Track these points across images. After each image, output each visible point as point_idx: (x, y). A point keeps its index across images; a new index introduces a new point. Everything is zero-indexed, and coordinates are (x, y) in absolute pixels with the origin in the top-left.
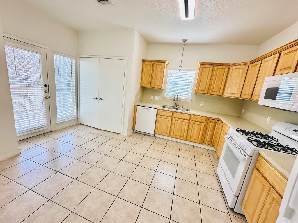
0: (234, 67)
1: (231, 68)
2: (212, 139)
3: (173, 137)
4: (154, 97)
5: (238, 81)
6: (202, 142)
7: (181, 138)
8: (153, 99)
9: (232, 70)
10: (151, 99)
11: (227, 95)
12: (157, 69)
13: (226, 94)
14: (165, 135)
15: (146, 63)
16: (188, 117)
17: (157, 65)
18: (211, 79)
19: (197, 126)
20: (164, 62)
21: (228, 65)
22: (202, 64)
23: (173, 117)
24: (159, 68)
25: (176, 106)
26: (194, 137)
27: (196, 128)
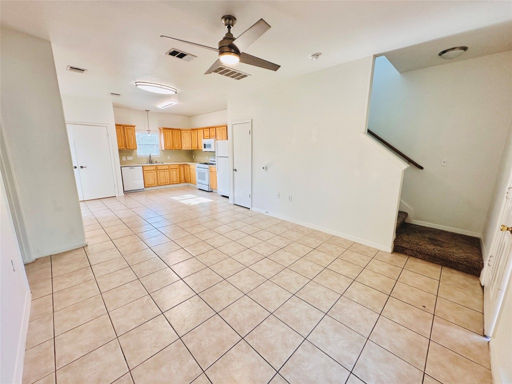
0: (184, 131)
1: (182, 132)
2: (185, 178)
3: (161, 186)
4: (126, 158)
5: (188, 139)
6: (180, 182)
7: (167, 184)
8: (125, 160)
9: (183, 134)
10: (123, 160)
12: (128, 132)
13: (183, 148)
14: (154, 185)
15: (118, 127)
16: (167, 167)
17: (127, 129)
18: (173, 139)
19: (174, 172)
20: (134, 127)
21: (179, 130)
22: (164, 129)
23: (157, 169)
24: (130, 132)
25: (151, 162)
26: (175, 180)
27: (174, 174)
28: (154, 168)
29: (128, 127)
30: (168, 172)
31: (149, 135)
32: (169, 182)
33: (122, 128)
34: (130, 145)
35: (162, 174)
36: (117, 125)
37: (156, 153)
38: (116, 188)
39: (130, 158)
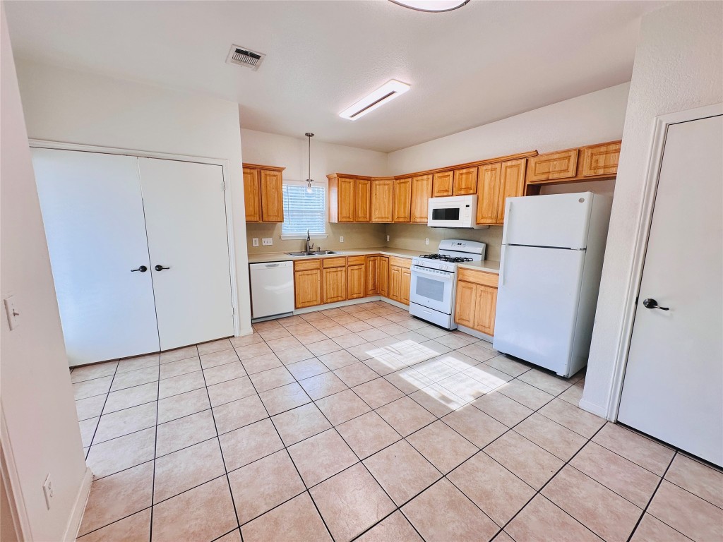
0: (377, 182)
1: (374, 183)
3: (327, 303)
4: (260, 241)
5: (386, 200)
6: (366, 295)
7: (340, 299)
8: (257, 245)
9: (376, 187)
10: (254, 245)
11: (377, 220)
12: (268, 183)
13: (375, 220)
14: (315, 303)
15: (248, 171)
16: (342, 262)
17: (266, 175)
18: (355, 199)
19: (356, 272)
20: (280, 170)
21: (369, 179)
22: (341, 176)
23: (322, 267)
24: (271, 182)
25: (308, 250)
26: (356, 290)
27: (356, 276)
28: (316, 265)
29: (268, 172)
30: (343, 274)
31: (310, 191)
32: (344, 296)
33: (255, 172)
34: (271, 213)
35: (331, 277)
36: (246, 166)
37: (318, 230)
38: (236, 316)
39: (268, 241)
